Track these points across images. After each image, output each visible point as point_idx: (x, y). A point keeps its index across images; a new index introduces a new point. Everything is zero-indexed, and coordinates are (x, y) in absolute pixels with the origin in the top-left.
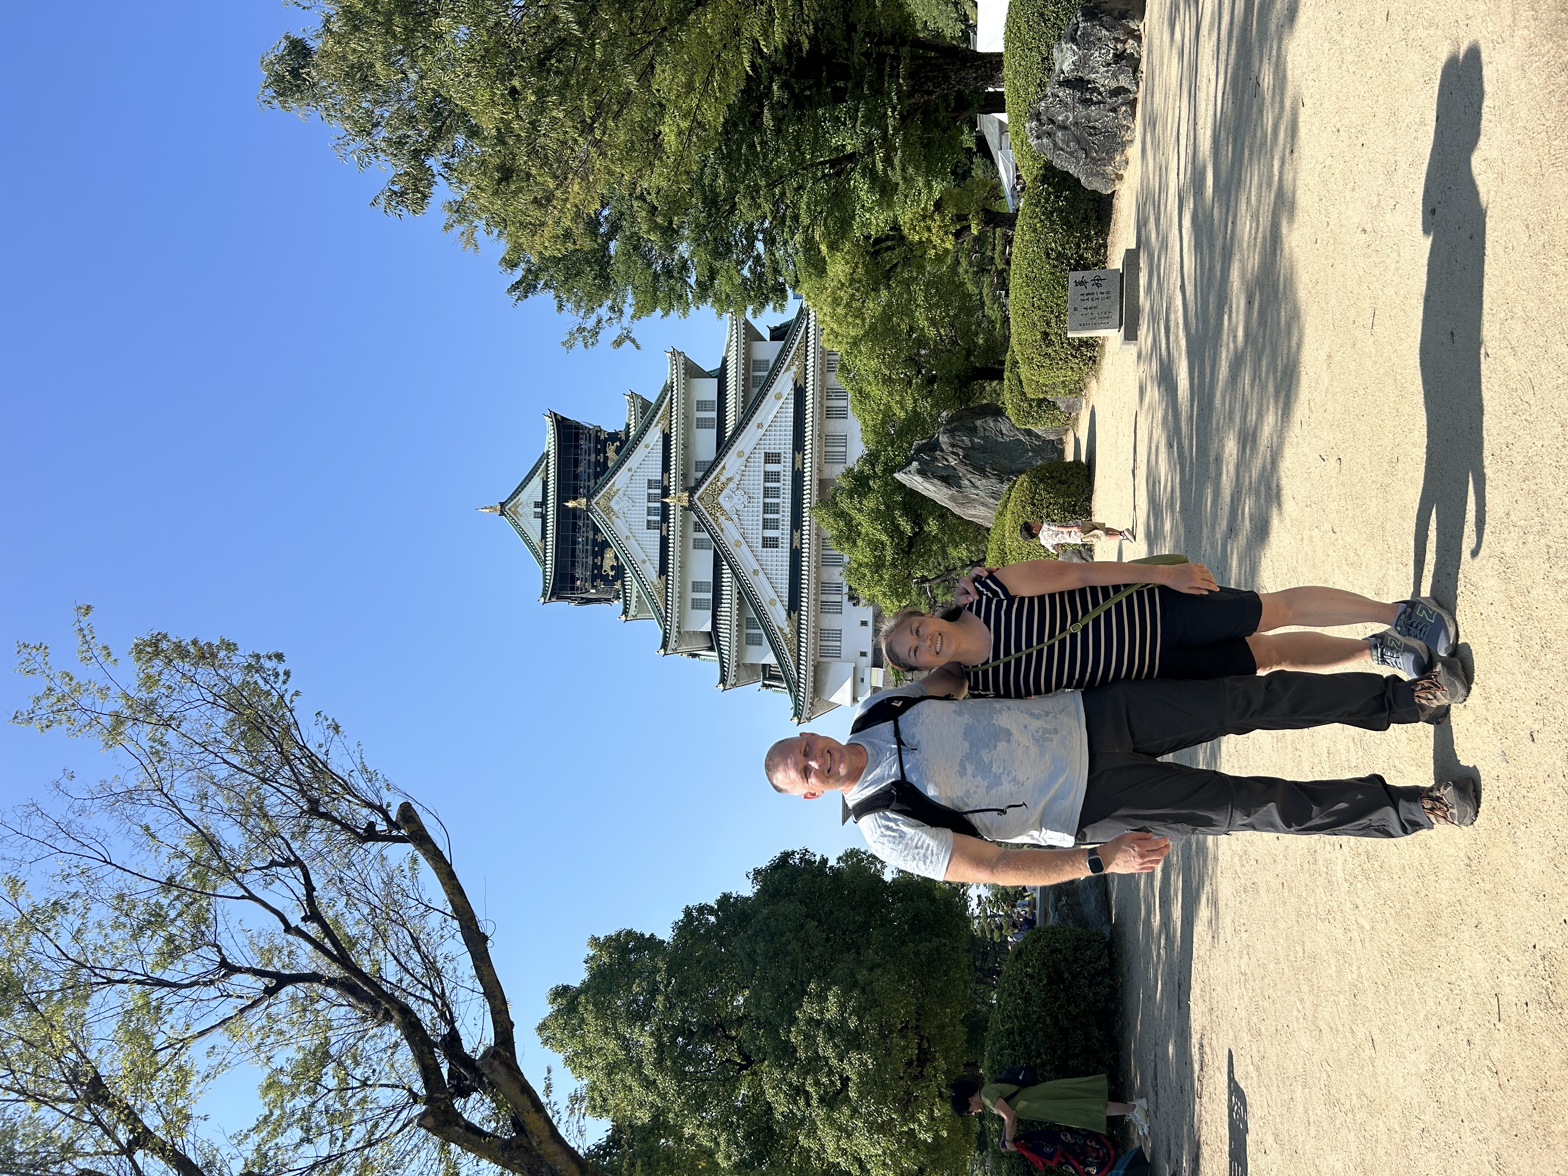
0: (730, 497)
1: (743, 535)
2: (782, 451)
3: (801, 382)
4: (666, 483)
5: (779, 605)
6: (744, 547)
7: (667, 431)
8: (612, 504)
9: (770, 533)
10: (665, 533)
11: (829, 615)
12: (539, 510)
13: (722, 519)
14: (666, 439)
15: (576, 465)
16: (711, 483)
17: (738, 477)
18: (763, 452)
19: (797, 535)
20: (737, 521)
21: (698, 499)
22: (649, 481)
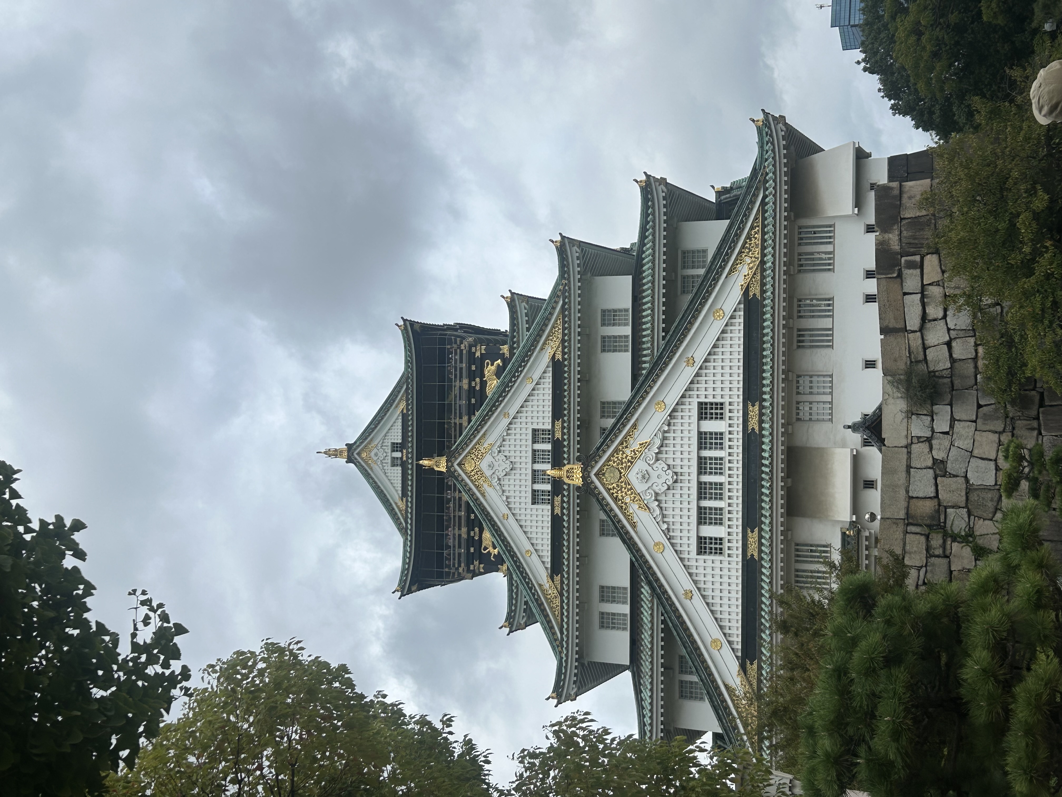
0: (645, 474)
1: (667, 532)
2: (726, 400)
3: (755, 290)
4: (558, 435)
5: (726, 650)
6: (669, 553)
7: (559, 356)
8: (484, 465)
9: (709, 531)
10: (558, 511)
12: (398, 455)
13: (634, 508)
14: (557, 368)
15: (443, 397)
16: (616, 451)
17: (658, 442)
18: (695, 401)
19: (753, 535)
20: (658, 511)
21: (597, 475)
22: (534, 431)
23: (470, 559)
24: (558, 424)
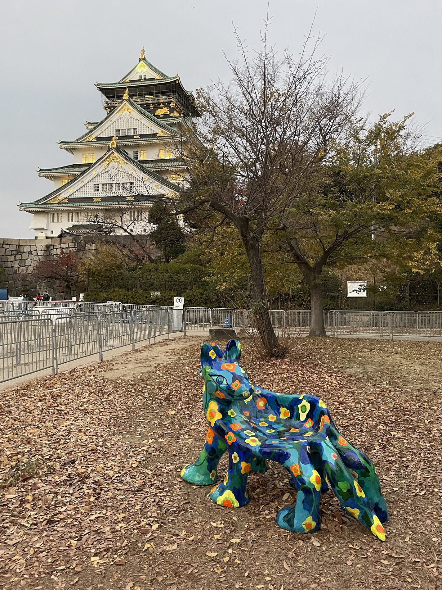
0: (113, 167)
1: (99, 175)
2: (135, 190)
4: (135, 137)
5: (69, 194)
6: (93, 176)
7: (158, 135)
8: (126, 112)
11: (67, 217)
12: (143, 78)
13: (104, 164)
14: (155, 135)
16: (120, 158)
17: (123, 171)
18: (134, 181)
19: (99, 200)
20: (104, 171)
21: (113, 152)
22: (136, 129)
23: (110, 108)
24: (138, 137)
